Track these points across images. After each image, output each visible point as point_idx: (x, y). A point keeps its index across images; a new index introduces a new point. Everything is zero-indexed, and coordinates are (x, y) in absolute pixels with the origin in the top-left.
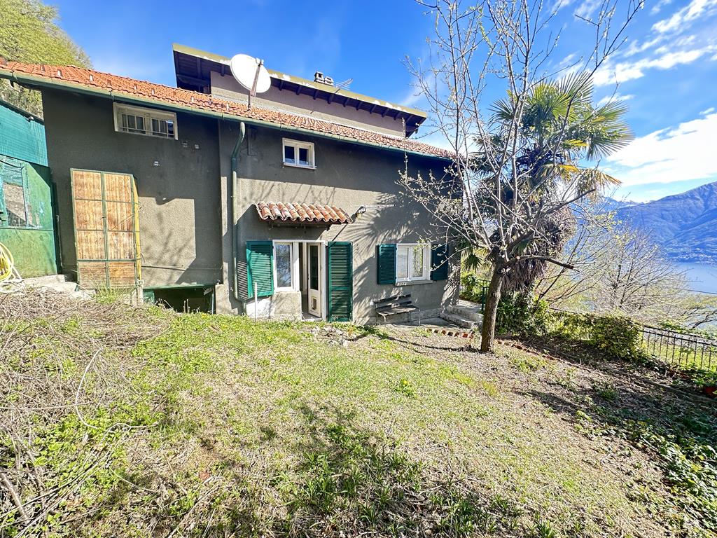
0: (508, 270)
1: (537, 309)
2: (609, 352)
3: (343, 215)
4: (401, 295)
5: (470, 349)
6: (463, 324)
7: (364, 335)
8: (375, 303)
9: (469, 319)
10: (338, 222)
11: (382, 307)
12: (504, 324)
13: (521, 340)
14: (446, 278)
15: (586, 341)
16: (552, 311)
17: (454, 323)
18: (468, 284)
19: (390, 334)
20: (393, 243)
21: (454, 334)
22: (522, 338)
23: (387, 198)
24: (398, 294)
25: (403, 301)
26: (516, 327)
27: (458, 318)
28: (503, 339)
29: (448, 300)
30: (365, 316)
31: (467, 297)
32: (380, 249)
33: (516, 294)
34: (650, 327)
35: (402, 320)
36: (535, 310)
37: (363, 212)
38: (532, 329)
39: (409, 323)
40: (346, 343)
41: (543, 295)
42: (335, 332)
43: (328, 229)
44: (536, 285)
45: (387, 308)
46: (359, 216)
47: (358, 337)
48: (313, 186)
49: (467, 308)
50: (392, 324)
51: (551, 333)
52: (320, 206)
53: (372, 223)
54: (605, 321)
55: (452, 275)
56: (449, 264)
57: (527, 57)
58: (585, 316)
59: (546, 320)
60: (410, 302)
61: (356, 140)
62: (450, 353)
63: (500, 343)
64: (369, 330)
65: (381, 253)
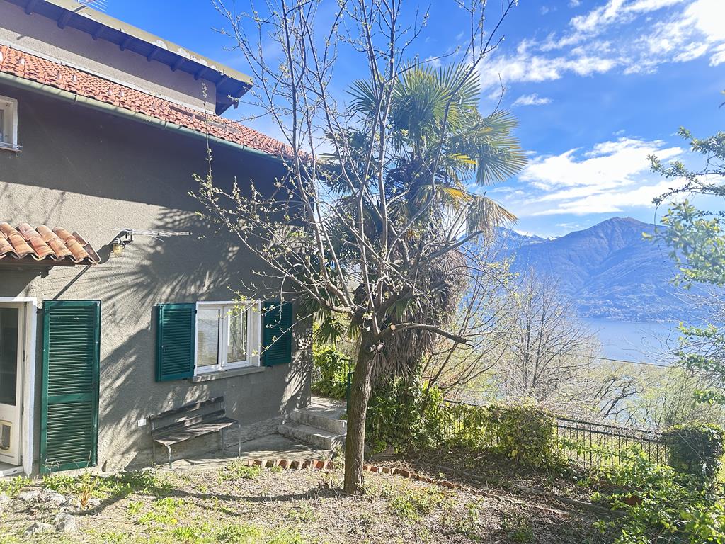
0: (380, 346)
1: (427, 402)
2: (522, 462)
3: (79, 247)
4: (204, 400)
5: (326, 491)
6: (317, 443)
7: (121, 496)
8: (149, 420)
9: (327, 431)
10: (68, 261)
11: (164, 428)
12: (382, 434)
13: (408, 459)
14: (290, 360)
15: (494, 448)
16: (448, 404)
17: (302, 442)
18: (326, 368)
19: (178, 484)
20: (189, 300)
21: (301, 465)
22: (410, 456)
23: (177, 218)
24: (198, 399)
25: (210, 410)
26: (399, 436)
27: (308, 430)
28: (381, 461)
29: (293, 398)
30: (128, 451)
31: (325, 390)
32: (162, 312)
33: (396, 381)
34: (564, 419)
35: (205, 449)
36: (424, 404)
37: (127, 242)
38: (422, 438)
39: (220, 452)
40: (72, 524)
41: (434, 381)
42: (48, 499)
43: (45, 274)
44: (424, 365)
45: (176, 429)
46: (119, 249)
47: (105, 504)
48: (11, 185)
49: (324, 412)
50: (186, 458)
51: (448, 442)
52: (27, 226)
53: (147, 263)
54: (514, 414)
55: (298, 354)
56: (294, 334)
57: (392, 30)
58: (489, 410)
59: (441, 420)
60: (223, 411)
61: (112, 107)
62: (291, 505)
63: (374, 470)
64: (131, 481)
65: (163, 321)
